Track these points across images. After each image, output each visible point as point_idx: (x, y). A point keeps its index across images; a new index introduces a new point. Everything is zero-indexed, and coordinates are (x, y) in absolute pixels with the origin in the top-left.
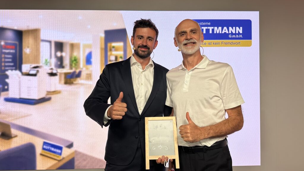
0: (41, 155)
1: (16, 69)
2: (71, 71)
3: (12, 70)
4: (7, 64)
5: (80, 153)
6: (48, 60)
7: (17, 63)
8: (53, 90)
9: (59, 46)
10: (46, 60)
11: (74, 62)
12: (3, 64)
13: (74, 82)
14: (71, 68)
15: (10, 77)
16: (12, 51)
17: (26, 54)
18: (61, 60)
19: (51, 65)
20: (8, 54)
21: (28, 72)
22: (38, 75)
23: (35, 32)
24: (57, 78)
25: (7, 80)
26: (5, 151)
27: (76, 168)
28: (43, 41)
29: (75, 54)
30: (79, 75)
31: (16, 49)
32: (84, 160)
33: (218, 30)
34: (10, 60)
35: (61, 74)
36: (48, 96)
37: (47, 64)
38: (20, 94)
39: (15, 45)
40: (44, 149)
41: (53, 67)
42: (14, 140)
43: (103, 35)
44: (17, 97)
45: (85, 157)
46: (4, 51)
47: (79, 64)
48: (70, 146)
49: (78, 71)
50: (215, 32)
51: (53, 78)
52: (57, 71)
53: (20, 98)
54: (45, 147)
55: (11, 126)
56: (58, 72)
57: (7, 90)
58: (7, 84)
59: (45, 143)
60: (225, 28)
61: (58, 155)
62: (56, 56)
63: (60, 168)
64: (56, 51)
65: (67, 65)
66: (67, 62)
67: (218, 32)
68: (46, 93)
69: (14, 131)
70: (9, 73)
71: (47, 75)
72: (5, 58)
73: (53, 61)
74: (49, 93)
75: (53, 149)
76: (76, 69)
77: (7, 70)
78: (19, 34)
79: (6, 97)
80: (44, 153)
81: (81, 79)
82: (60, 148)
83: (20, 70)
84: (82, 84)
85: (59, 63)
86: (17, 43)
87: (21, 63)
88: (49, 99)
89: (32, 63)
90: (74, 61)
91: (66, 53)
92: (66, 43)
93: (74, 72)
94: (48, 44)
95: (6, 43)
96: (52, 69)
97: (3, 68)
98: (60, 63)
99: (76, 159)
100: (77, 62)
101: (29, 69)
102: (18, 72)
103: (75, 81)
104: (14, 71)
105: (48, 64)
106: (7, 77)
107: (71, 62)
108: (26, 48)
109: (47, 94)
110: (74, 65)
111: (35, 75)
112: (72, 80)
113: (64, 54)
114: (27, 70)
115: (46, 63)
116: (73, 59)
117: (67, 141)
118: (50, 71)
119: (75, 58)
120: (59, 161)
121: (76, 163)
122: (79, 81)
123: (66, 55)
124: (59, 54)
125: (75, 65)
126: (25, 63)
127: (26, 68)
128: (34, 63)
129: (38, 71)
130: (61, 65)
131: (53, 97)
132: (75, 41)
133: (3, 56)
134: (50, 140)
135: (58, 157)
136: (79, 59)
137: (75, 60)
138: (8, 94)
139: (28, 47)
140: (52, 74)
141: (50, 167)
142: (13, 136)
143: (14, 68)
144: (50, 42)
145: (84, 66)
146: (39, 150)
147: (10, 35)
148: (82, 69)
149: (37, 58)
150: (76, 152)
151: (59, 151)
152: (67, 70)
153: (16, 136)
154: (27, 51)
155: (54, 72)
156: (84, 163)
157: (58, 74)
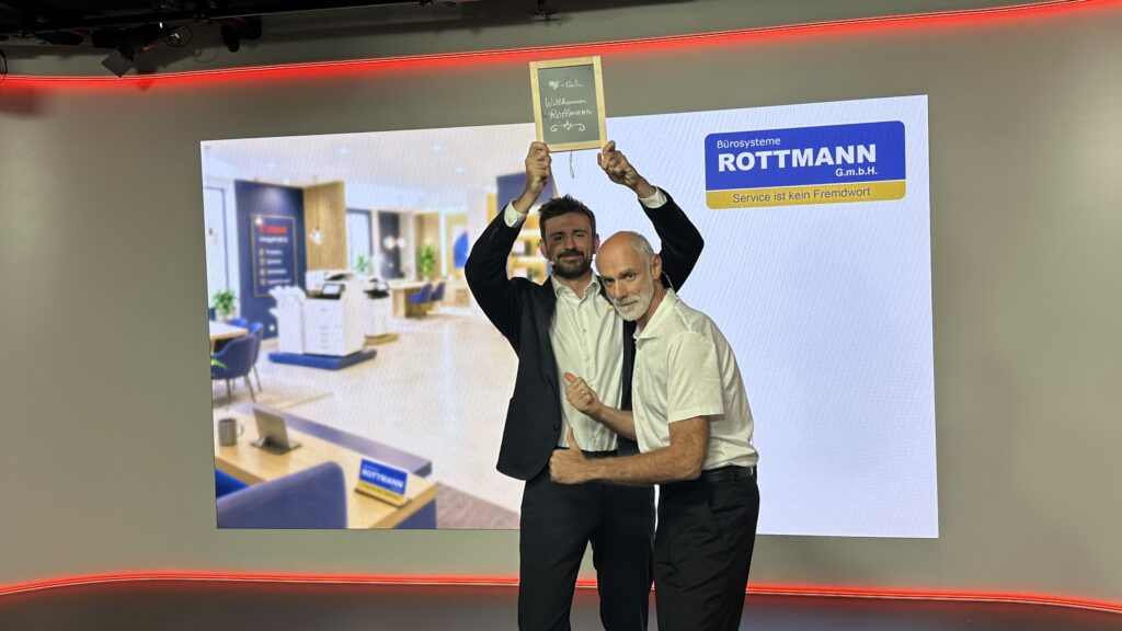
0: (358, 491)
1: (292, 284)
2: (421, 284)
3: (283, 285)
4: (271, 272)
5: (448, 489)
6: (365, 260)
7: (295, 270)
8: (379, 332)
9: (391, 223)
10: (361, 260)
11: (427, 262)
12: (262, 272)
13: (429, 313)
14: (420, 278)
15: (279, 304)
16: (281, 240)
17: (313, 244)
18: (394, 256)
19: (372, 271)
20: (274, 246)
21: (319, 289)
22: (344, 295)
23: (332, 190)
24: (388, 301)
25: (273, 311)
26: (273, 483)
27: (438, 527)
28: (352, 211)
29: (428, 241)
30: (437, 295)
31: (289, 235)
32: (460, 507)
33: (802, 158)
34: (278, 262)
35: (396, 292)
36: (369, 348)
37: (362, 270)
38: (304, 346)
39: (287, 223)
40: (363, 477)
41: (377, 275)
42: (294, 454)
43: (493, 190)
44: (298, 350)
45: (460, 499)
46: (263, 239)
47: (439, 266)
48: (425, 471)
49: (435, 284)
50: (795, 164)
51: (378, 302)
52: (386, 284)
53: (306, 355)
54: (365, 472)
55: (286, 421)
56: (388, 289)
57: (275, 334)
58: (273, 321)
59: (365, 464)
60: (824, 150)
61: (395, 494)
62: (383, 248)
63: (404, 525)
64: (383, 235)
65: (409, 269)
66: (409, 262)
67: (803, 164)
68: (362, 340)
69: (293, 435)
70: (276, 292)
71: (366, 295)
72: (267, 257)
73: (378, 260)
74: (370, 339)
75: (384, 478)
76: (432, 278)
77: (273, 286)
78: (296, 197)
79: (273, 351)
80: (363, 489)
81: (443, 305)
82: (402, 477)
83: (302, 285)
84: (446, 317)
85: (391, 265)
86: (292, 218)
87: (303, 268)
88: (371, 356)
89: (327, 267)
90: (427, 259)
91: (408, 241)
92: (407, 215)
93: (428, 287)
94: (363, 219)
95: (268, 222)
96: (375, 280)
97: (263, 282)
98: (394, 264)
99: (438, 504)
100: (433, 262)
101: (323, 282)
102: (296, 290)
103: (430, 309)
104: (288, 288)
105: (366, 269)
106: (272, 302)
107: (420, 261)
108: (314, 230)
109: (367, 344)
110: (425, 269)
111: (336, 297)
112: (423, 306)
113: (401, 243)
114: (318, 286)
115: (362, 266)
116: (424, 254)
117: (419, 459)
118: (371, 287)
119: (428, 250)
120: (400, 508)
121: (440, 514)
122: (439, 308)
123: (406, 243)
124: (390, 243)
125: (430, 268)
126: (314, 268)
127: (315, 279)
128: (334, 268)
129: (343, 287)
130: (397, 272)
131: (380, 349)
132: (426, 210)
133: (261, 252)
134: (379, 458)
135: (396, 498)
136: (439, 253)
137: (429, 256)
138: (277, 345)
139: (318, 228)
140: (376, 294)
141: (380, 523)
142: (291, 445)
143: (288, 281)
144: (368, 213)
145: (449, 271)
146: (351, 481)
147: (274, 199)
148: (446, 277)
149: (338, 253)
150: (438, 485)
151: (398, 484)
152: (410, 282)
153: (299, 446)
154: (315, 237)
155: (381, 287)
156: (460, 514)
157: (390, 292)
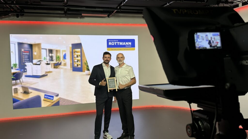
0: (44, 100)
1: (30, 62)
2: (57, 62)
3: (28, 62)
4: (25, 60)
5: (62, 98)
6: (45, 58)
7: (31, 59)
8: (48, 71)
9: (51, 51)
12: (23, 60)
13: (58, 67)
15: (27, 66)
16: (28, 54)
17: (34, 55)
18: (52, 57)
19: (47, 60)
20: (26, 55)
21: (36, 63)
22: (41, 64)
23: (39, 45)
24: (50, 66)
26: (25, 100)
27: (60, 105)
28: (43, 49)
30: (60, 64)
34: (27, 58)
35: (52, 64)
36: (46, 74)
37: (45, 60)
42: (30, 94)
43: (71, 46)
44: (31, 75)
45: (64, 100)
46: (24, 54)
48: (57, 95)
49: (60, 62)
51: (48, 65)
52: (50, 62)
53: (33, 75)
54: (45, 97)
55: (29, 88)
57: (26, 72)
58: (26, 69)
59: (45, 95)
61: (51, 100)
62: (49, 56)
63: (53, 105)
64: (49, 54)
65: (54, 60)
66: (54, 58)
68: (45, 72)
69: (30, 90)
71: (45, 64)
72: (24, 57)
73: (48, 58)
75: (49, 97)
77: (26, 63)
78: (31, 46)
79: (26, 75)
80: (45, 100)
81: (61, 66)
83: (32, 62)
84: (62, 68)
86: (30, 50)
89: (37, 59)
92: (54, 50)
94: (45, 50)
95: (25, 50)
96: (47, 62)
97: (24, 62)
98: (51, 59)
99: (60, 101)
108: (35, 52)
110: (58, 60)
111: (39, 65)
113: (53, 55)
114: (35, 62)
116: (57, 57)
117: (56, 93)
119: (58, 56)
120: (52, 102)
121: (60, 103)
124: (51, 55)
125: (59, 59)
126: (35, 59)
127: (35, 61)
128: (39, 59)
130: (52, 60)
131: (48, 74)
132: (58, 49)
134: (47, 94)
136: (60, 57)
141: (49, 105)
142: (30, 92)
145: (62, 60)
146: (42, 98)
147: (26, 46)
149: (40, 56)
150: (60, 98)
151: (52, 98)
152: (55, 62)
153: (31, 93)
154: (35, 53)
156: (64, 103)
